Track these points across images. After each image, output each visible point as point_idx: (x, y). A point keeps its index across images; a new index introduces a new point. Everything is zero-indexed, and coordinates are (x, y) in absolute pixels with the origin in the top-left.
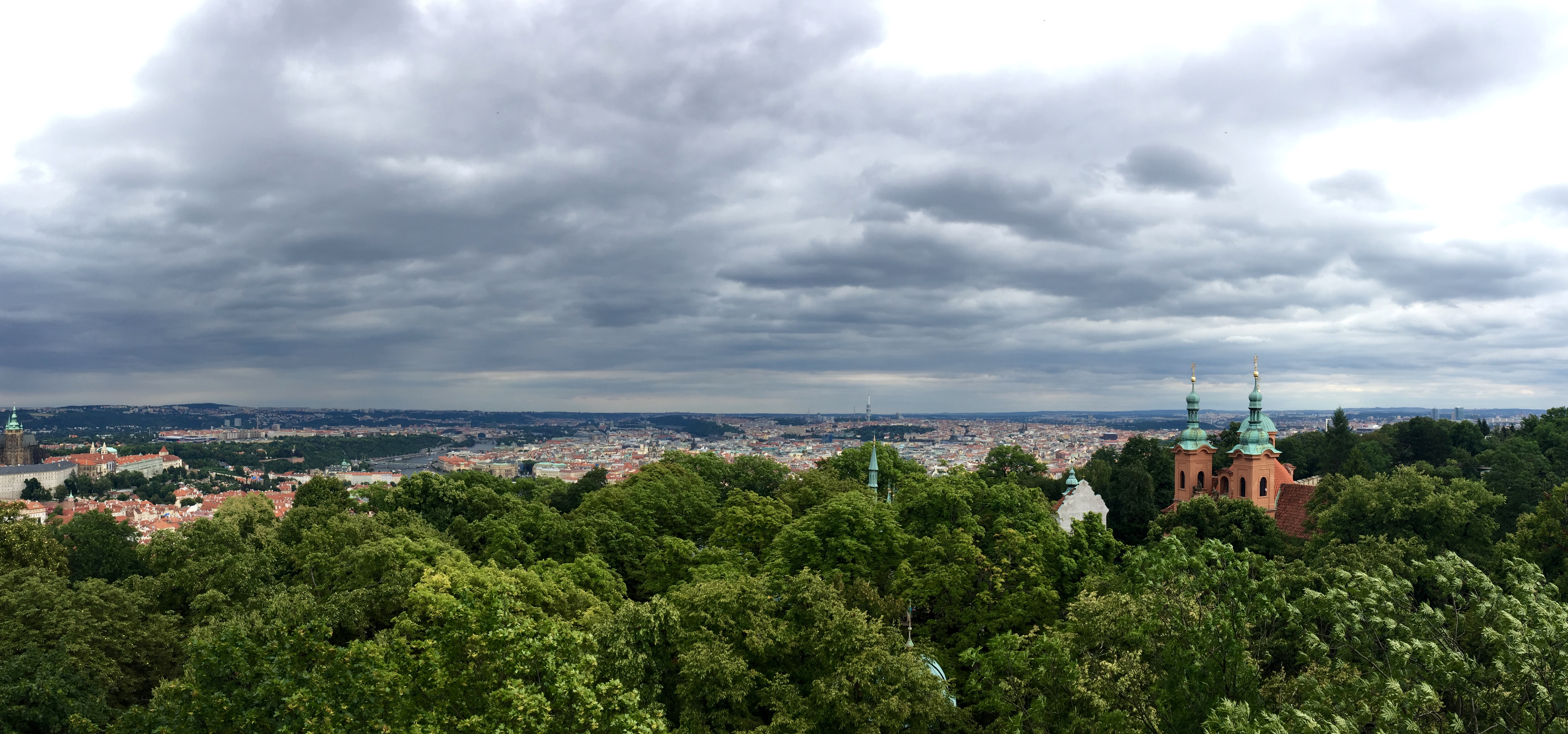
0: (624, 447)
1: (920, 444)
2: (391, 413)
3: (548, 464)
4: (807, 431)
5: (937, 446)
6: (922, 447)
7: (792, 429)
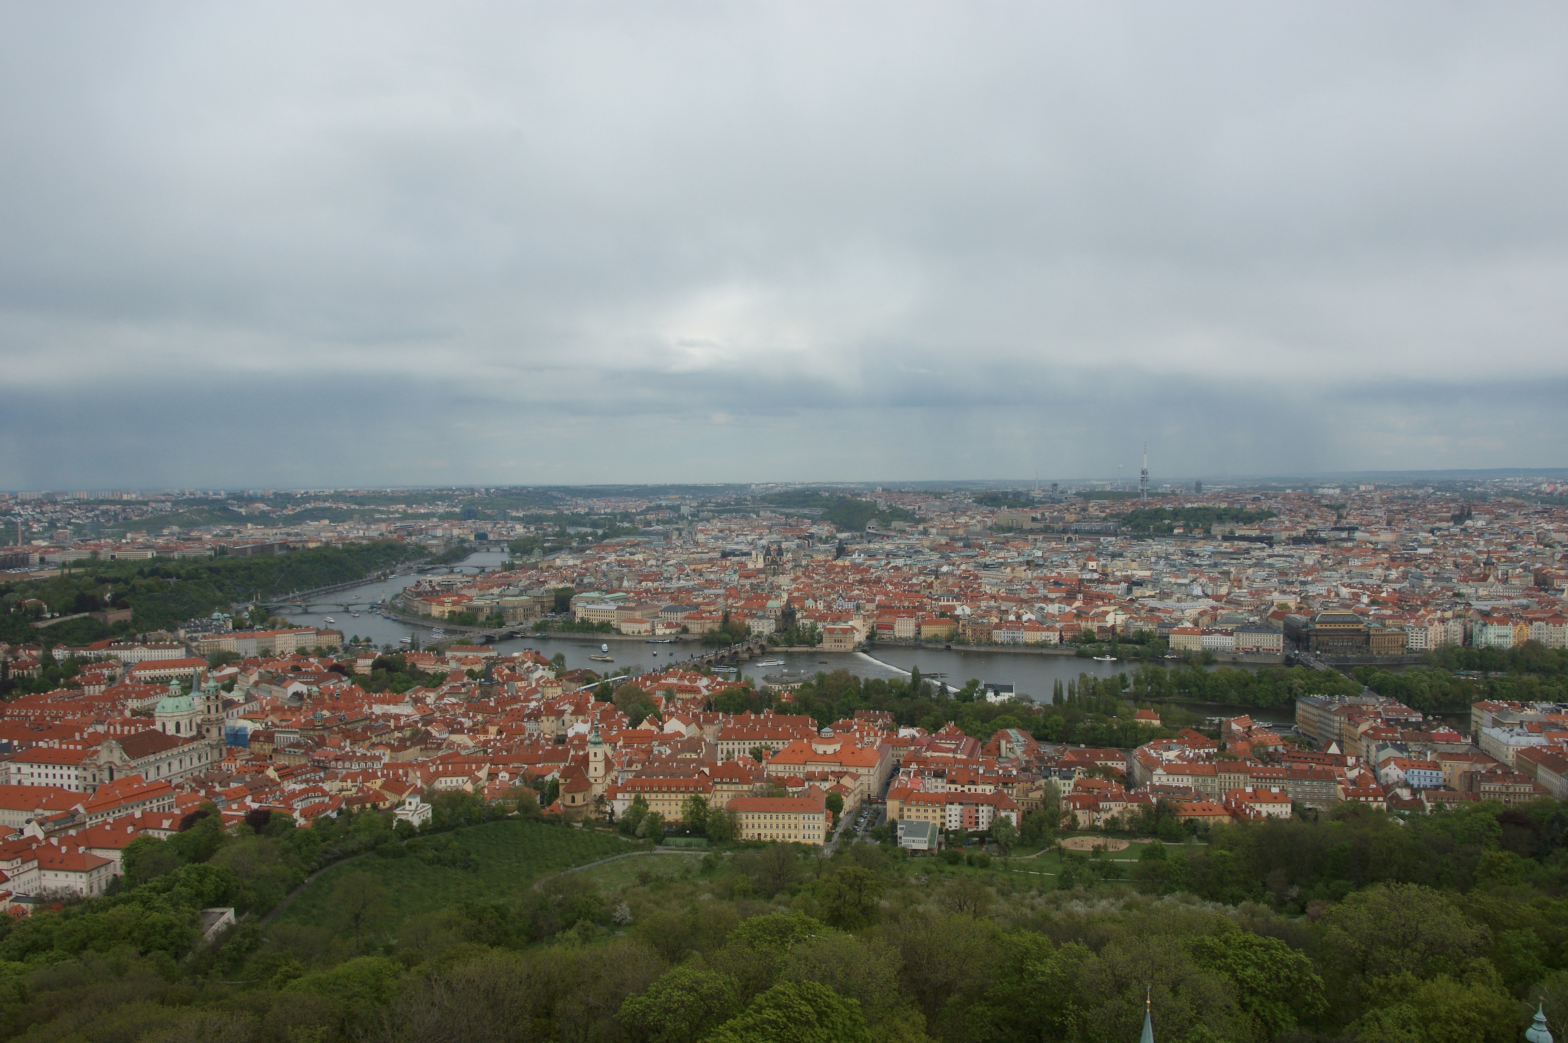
0: (725, 555)
1: (1244, 545)
2: (306, 498)
3: (596, 594)
4: (1034, 519)
5: (1278, 549)
6: (1247, 551)
7: (1005, 514)
